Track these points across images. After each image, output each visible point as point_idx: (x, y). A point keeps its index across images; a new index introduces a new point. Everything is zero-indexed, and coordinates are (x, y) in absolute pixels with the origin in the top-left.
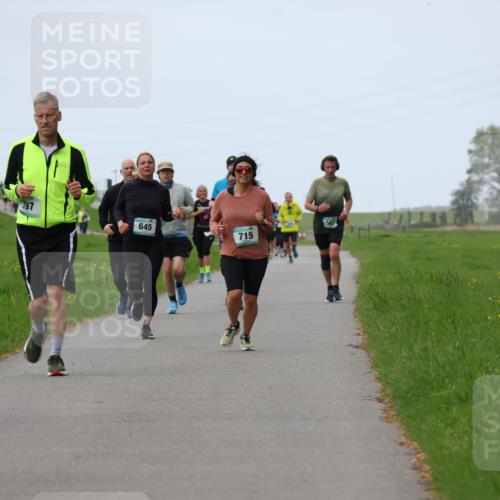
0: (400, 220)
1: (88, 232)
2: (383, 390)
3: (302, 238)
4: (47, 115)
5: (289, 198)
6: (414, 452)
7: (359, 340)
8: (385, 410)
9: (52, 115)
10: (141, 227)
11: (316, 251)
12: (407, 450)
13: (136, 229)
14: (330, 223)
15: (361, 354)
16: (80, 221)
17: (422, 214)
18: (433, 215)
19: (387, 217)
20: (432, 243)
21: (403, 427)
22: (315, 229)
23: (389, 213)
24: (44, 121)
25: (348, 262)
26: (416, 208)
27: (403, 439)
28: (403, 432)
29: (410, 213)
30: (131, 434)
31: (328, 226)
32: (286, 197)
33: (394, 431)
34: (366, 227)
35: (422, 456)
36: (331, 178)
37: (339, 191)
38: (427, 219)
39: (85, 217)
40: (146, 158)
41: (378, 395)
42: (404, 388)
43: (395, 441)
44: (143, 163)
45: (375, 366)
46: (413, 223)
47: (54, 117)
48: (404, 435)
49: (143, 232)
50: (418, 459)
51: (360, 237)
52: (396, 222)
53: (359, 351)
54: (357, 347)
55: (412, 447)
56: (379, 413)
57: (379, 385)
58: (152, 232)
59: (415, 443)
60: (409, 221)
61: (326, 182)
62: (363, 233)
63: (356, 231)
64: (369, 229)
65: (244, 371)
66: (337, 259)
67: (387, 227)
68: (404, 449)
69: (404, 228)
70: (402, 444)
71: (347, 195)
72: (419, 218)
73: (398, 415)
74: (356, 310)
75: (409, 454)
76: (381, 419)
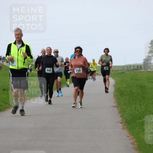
0: (128, 68)
1: (32, 72)
2: (122, 120)
3: (97, 73)
4: (18, 35)
5: (94, 61)
6: (132, 139)
7: (115, 105)
8: (123, 126)
9: (20, 34)
10: (47, 70)
11: (102, 77)
12: (130, 138)
13: (46, 71)
14: (106, 68)
15: (116, 109)
16: (30, 68)
17: (134, 66)
18: (138, 66)
19: (123, 67)
20: (137, 75)
21: (129, 131)
22: (101, 70)
23: (124, 66)
24: (17, 36)
25: (112, 81)
26: (132, 64)
27: (128, 135)
28: (128, 133)
29: (130, 66)
30: (45, 134)
31: (106, 69)
32: (93, 60)
33: (126, 133)
34: (117, 70)
35: (134, 140)
36: (107, 55)
37: (109, 59)
38: (136, 68)
39: (31, 67)
40: (49, 49)
41: (121, 121)
42: (129, 119)
43: (126, 136)
44: (48, 50)
45: (120, 112)
46: (131, 69)
47: (20, 35)
48: (129, 134)
49: (48, 72)
50: (133, 141)
51: (115, 73)
52: (126, 69)
53: (115, 108)
54: (114, 107)
55: (131, 137)
56: (121, 127)
57: (121, 118)
58: (51, 72)
59: (132, 136)
60: (130, 68)
61: (105, 56)
62: (116, 72)
63: (114, 71)
64: (118, 71)
65: (80, 114)
66: (108, 80)
67: (124, 70)
68: (129, 138)
69: (129, 70)
70: (128, 136)
71: (111, 60)
72: (133, 67)
73: (127, 127)
74: (114, 95)
75: (130, 139)
76: (122, 129)
